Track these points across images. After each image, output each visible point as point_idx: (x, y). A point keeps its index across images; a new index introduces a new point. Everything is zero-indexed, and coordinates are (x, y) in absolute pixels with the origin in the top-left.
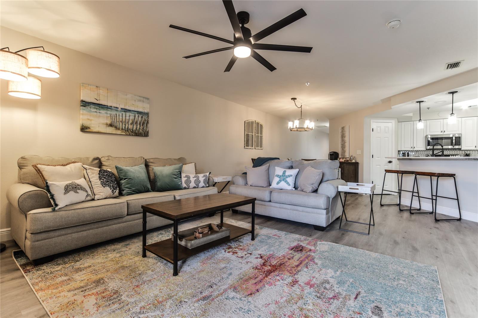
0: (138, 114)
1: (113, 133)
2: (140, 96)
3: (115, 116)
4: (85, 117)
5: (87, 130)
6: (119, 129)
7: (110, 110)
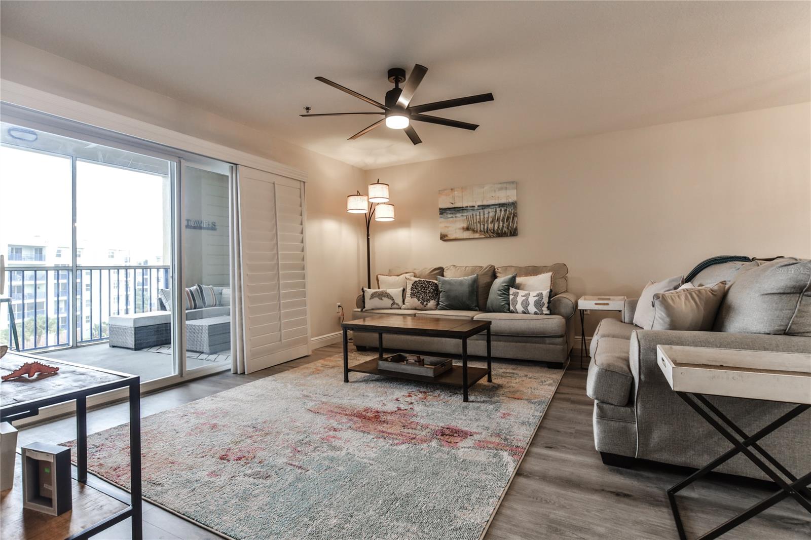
0: (499, 207)
1: (470, 237)
2: (501, 183)
3: (472, 216)
4: (443, 225)
5: (445, 238)
6: (477, 232)
7: (466, 211)
